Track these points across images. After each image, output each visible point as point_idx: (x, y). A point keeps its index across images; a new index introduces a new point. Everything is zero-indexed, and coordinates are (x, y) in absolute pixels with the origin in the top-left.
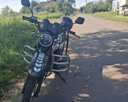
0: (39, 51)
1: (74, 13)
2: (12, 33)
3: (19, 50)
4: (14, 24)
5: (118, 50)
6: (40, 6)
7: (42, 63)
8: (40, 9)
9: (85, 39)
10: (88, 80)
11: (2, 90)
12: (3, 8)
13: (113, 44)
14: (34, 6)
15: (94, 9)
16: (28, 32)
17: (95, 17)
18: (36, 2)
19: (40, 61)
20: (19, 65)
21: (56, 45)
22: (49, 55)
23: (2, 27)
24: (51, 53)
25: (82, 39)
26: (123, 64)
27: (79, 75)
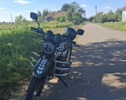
0: (43, 57)
1: (84, 23)
2: (23, 41)
3: (29, 56)
4: (26, 33)
5: (120, 60)
6: (51, 16)
7: (43, 67)
8: (51, 18)
9: (91, 48)
10: (87, 86)
11: (11, 90)
12: (17, 17)
13: (117, 54)
14: (45, 16)
15: (103, 19)
16: (37, 40)
17: (104, 27)
18: (47, 12)
19: (42, 65)
20: (27, 69)
21: (58, 53)
22: (51, 61)
23: (14, 35)
24: (53, 59)
25: (88, 48)
26: (123, 73)
27: (80, 81)
